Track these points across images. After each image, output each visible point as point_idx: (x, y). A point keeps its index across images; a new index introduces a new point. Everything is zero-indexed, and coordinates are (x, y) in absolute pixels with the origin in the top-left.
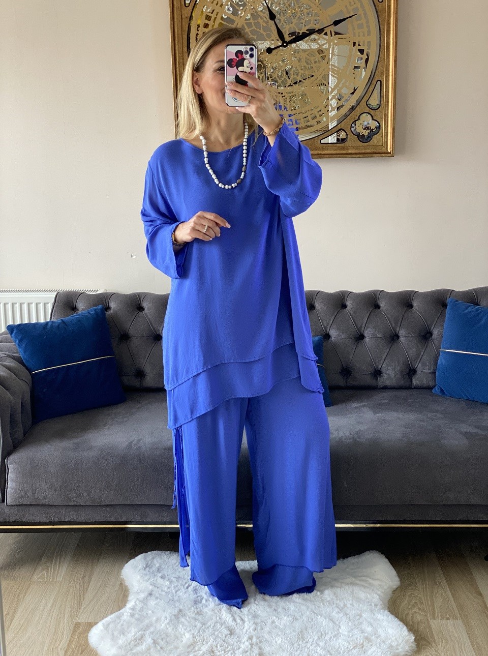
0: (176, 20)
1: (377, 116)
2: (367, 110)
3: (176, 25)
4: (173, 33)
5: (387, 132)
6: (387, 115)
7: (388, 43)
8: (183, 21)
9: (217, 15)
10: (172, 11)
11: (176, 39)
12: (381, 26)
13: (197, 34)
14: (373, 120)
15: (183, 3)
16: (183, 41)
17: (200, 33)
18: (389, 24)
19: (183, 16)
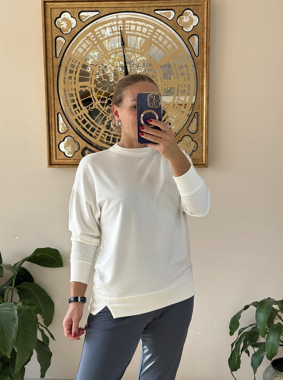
0: (48, 67)
1: (196, 138)
2: (188, 133)
3: (49, 71)
4: (46, 77)
5: (203, 150)
6: (202, 137)
7: (203, 86)
8: (54, 68)
9: (79, 64)
10: (45, 60)
11: (49, 80)
12: (197, 74)
13: (65, 78)
14: (193, 141)
15: (54, 55)
16: (54, 82)
17: (67, 77)
18: (203, 72)
19: (54, 65)
